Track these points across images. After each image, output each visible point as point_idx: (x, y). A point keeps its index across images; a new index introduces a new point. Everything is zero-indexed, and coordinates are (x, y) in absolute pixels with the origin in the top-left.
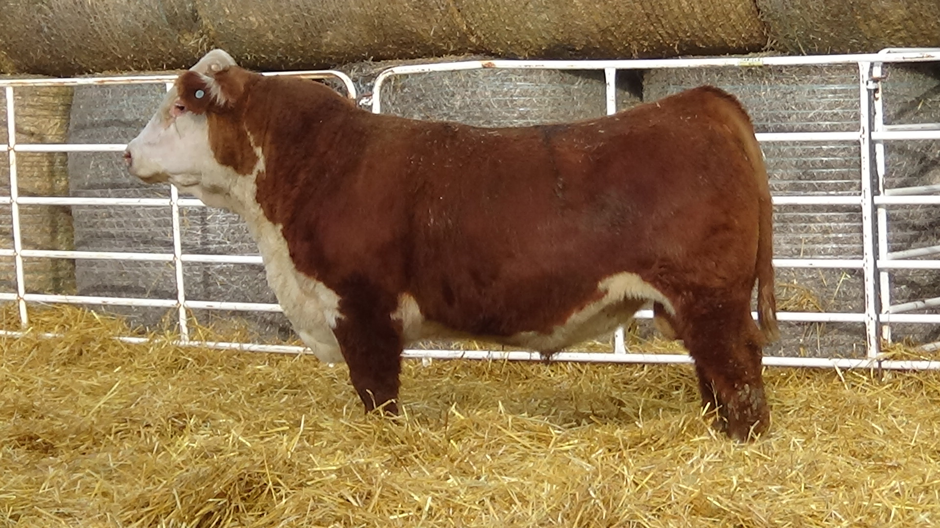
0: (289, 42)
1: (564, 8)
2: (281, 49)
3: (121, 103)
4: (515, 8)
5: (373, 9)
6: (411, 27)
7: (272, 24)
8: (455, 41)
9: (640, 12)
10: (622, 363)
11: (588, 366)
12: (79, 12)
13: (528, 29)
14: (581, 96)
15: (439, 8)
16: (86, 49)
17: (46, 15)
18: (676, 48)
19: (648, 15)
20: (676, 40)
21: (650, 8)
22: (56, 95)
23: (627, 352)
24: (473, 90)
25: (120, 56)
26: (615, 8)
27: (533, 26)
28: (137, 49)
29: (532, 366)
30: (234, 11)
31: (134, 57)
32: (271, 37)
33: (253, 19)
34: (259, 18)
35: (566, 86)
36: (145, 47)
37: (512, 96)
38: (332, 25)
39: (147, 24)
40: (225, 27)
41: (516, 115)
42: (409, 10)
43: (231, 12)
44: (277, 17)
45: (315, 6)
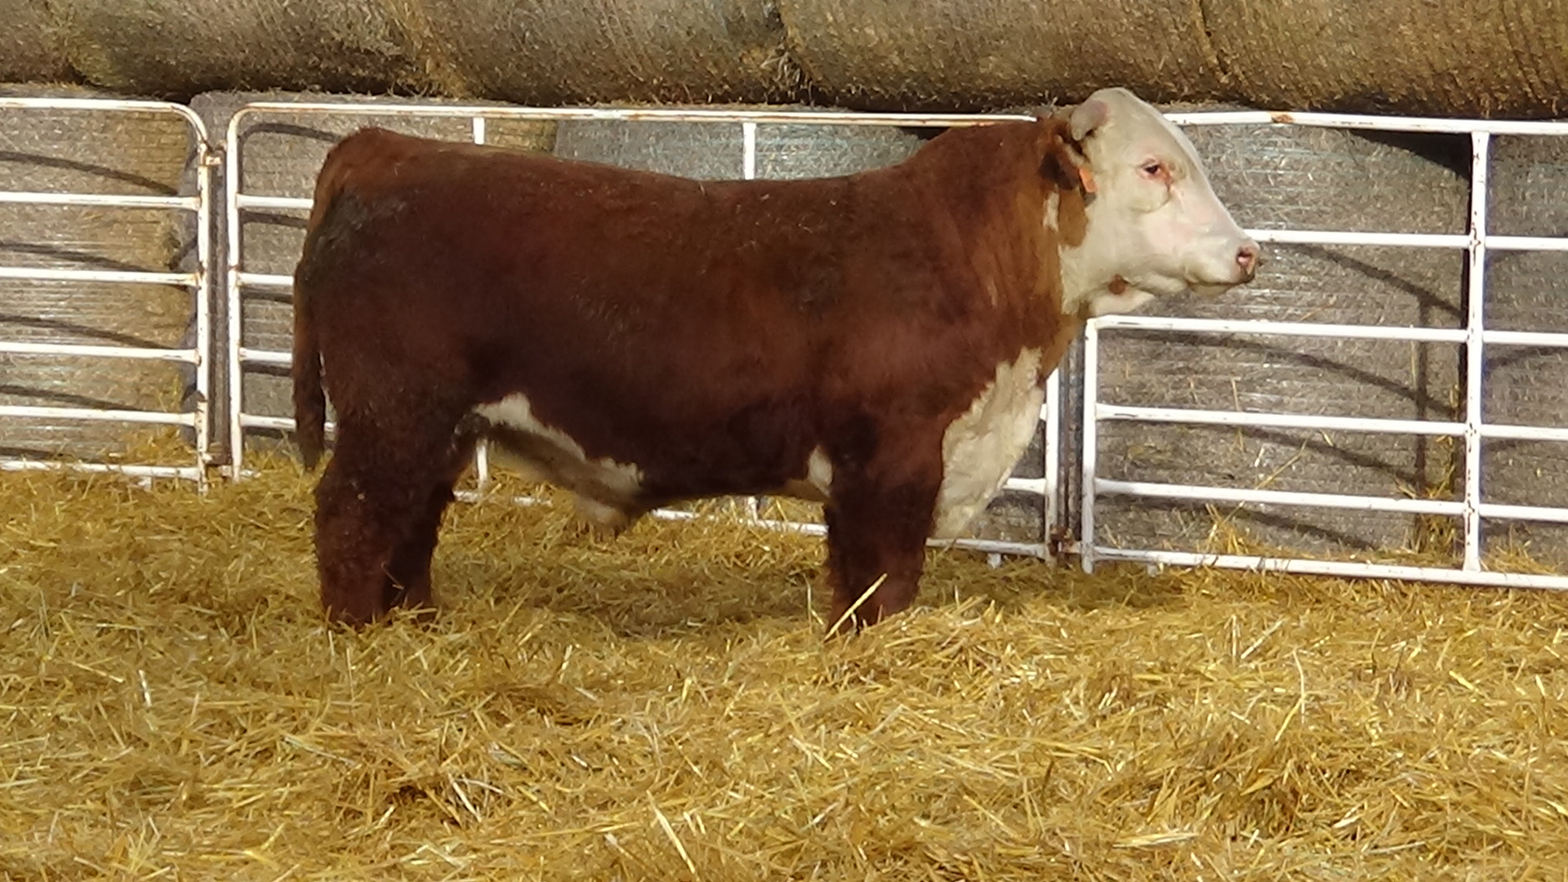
0: (925, 69)
1: (1382, 38)
2: (908, 81)
3: (644, 151)
4: (1303, 34)
5: (1069, 25)
6: (1127, 55)
7: (902, 41)
8: (1193, 80)
9: (1505, 50)
10: (1472, 586)
11: (1417, 588)
12: (584, 10)
13: (1319, 67)
14: (1381, 173)
15: (1177, 28)
16: (587, 65)
17: (530, 11)
18: (1554, 106)
19: (1516, 54)
20: (1555, 95)
21: (1523, 43)
22: (526, 134)
23: (1483, 569)
24: (1216, 156)
25: (641, 79)
26: (1464, 40)
27: (1327, 61)
28: (670, 69)
29: (1326, 584)
30: (841, 17)
31: (665, 81)
32: (897, 61)
33: (870, 31)
34: (880, 30)
35: (1358, 157)
36: (685, 66)
37: (1276, 168)
38: (998, 48)
39: (694, 32)
40: (822, 42)
41: (1280, 198)
42: (1127, 29)
43: (835, 20)
44: (911, 31)
45: (974, 16)
